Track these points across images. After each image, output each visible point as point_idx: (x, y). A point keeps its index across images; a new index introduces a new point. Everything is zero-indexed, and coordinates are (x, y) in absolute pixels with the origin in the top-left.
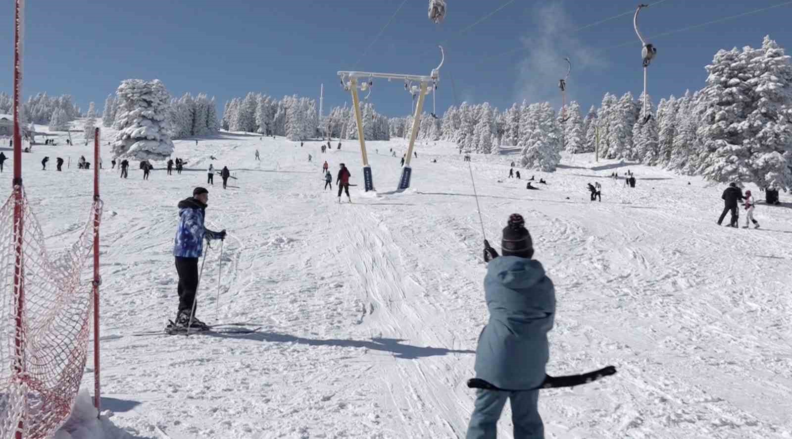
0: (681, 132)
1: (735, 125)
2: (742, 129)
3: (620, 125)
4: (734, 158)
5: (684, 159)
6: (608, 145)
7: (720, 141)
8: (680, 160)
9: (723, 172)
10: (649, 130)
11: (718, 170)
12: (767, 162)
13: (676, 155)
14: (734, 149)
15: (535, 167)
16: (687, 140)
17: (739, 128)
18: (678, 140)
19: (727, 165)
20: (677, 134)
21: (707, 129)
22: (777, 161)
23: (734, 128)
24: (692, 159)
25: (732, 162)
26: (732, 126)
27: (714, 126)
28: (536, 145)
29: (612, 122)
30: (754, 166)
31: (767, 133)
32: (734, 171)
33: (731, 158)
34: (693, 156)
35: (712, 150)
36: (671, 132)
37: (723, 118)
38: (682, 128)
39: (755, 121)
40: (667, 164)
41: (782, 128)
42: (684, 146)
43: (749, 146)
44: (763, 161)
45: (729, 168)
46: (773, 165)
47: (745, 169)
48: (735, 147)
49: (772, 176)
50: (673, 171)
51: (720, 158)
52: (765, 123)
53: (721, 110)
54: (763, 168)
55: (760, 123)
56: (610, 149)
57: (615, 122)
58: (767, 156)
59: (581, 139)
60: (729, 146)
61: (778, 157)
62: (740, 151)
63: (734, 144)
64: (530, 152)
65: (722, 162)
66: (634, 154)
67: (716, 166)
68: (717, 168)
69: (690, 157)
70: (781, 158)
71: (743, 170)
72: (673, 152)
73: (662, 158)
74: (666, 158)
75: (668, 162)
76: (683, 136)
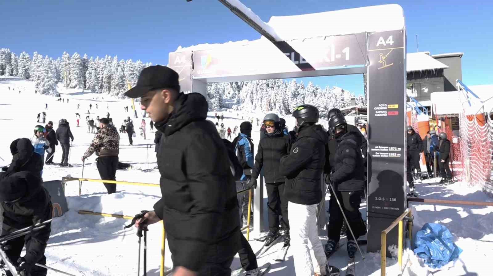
0: (115, 78)
3: (78, 71)
6: (70, 81)
8: (116, 92)
13: (113, 89)
18: (114, 82)
24: (122, 91)
28: (50, 82)
29: (72, 69)
34: (122, 90)
40: (109, 93)
42: (117, 85)
50: (113, 96)
56: (72, 83)
57: (74, 69)
64: (47, 86)
66: (87, 87)
69: (121, 90)
72: (112, 88)
73: (105, 90)
74: (108, 90)
75: (109, 92)
76: (117, 81)
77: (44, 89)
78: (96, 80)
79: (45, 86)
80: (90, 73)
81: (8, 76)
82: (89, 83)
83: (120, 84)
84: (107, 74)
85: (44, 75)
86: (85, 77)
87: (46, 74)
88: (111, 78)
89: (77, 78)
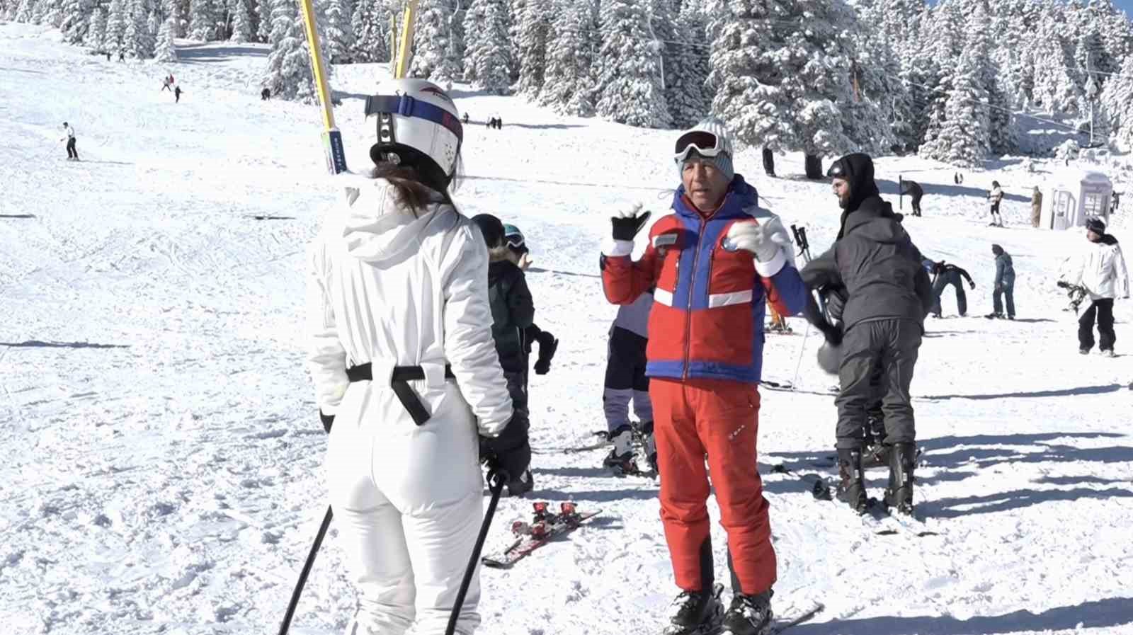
0: (562, 32)
1: (769, 53)
2: (780, 60)
3: (439, 11)
4: (770, 106)
5: (569, 83)
6: (413, 49)
7: (748, 79)
8: (561, 87)
9: (757, 129)
10: (496, 24)
11: (748, 126)
12: (815, 115)
13: (553, 77)
14: (769, 93)
15: (302, 96)
16: (574, 49)
17: (776, 59)
18: (558, 48)
19: (761, 119)
20: (554, 36)
21: (727, 57)
22: (830, 112)
23: (769, 57)
24: (584, 85)
25: (767, 113)
26: (765, 54)
27: (740, 54)
30: (798, 119)
31: (814, 69)
32: (773, 128)
33: (766, 107)
34: (586, 80)
35: (735, 91)
36: (542, 31)
37: (753, 41)
38: (563, 24)
39: (797, 48)
40: (537, 93)
41: (834, 60)
42: (568, 59)
43: (789, 88)
44: (811, 112)
45: (766, 123)
46: (824, 120)
47: (786, 125)
48: (771, 89)
49: (823, 137)
50: (550, 106)
51: (749, 107)
52: (810, 52)
53: (749, 27)
54: (811, 123)
55: (805, 52)
56: (417, 58)
58: (817, 104)
59: (345, 33)
60: (761, 88)
61: (829, 107)
62: (777, 95)
63: (768, 83)
65: (752, 112)
66: (467, 71)
67: (746, 118)
68: (746, 123)
69: (579, 82)
70: (833, 107)
71: (785, 126)
72: (547, 70)
73: (526, 81)
74: (534, 81)
75: (539, 90)
76: (565, 41)
77: (279, 74)
78: (496, 44)
79: (284, 63)
80: (481, 17)
81: (240, 41)
82: (474, 55)
83: (577, 53)
84: (534, 17)
85: (281, 22)
86: (460, 32)
87: (286, 19)
88: (546, 32)
89: (435, 37)
